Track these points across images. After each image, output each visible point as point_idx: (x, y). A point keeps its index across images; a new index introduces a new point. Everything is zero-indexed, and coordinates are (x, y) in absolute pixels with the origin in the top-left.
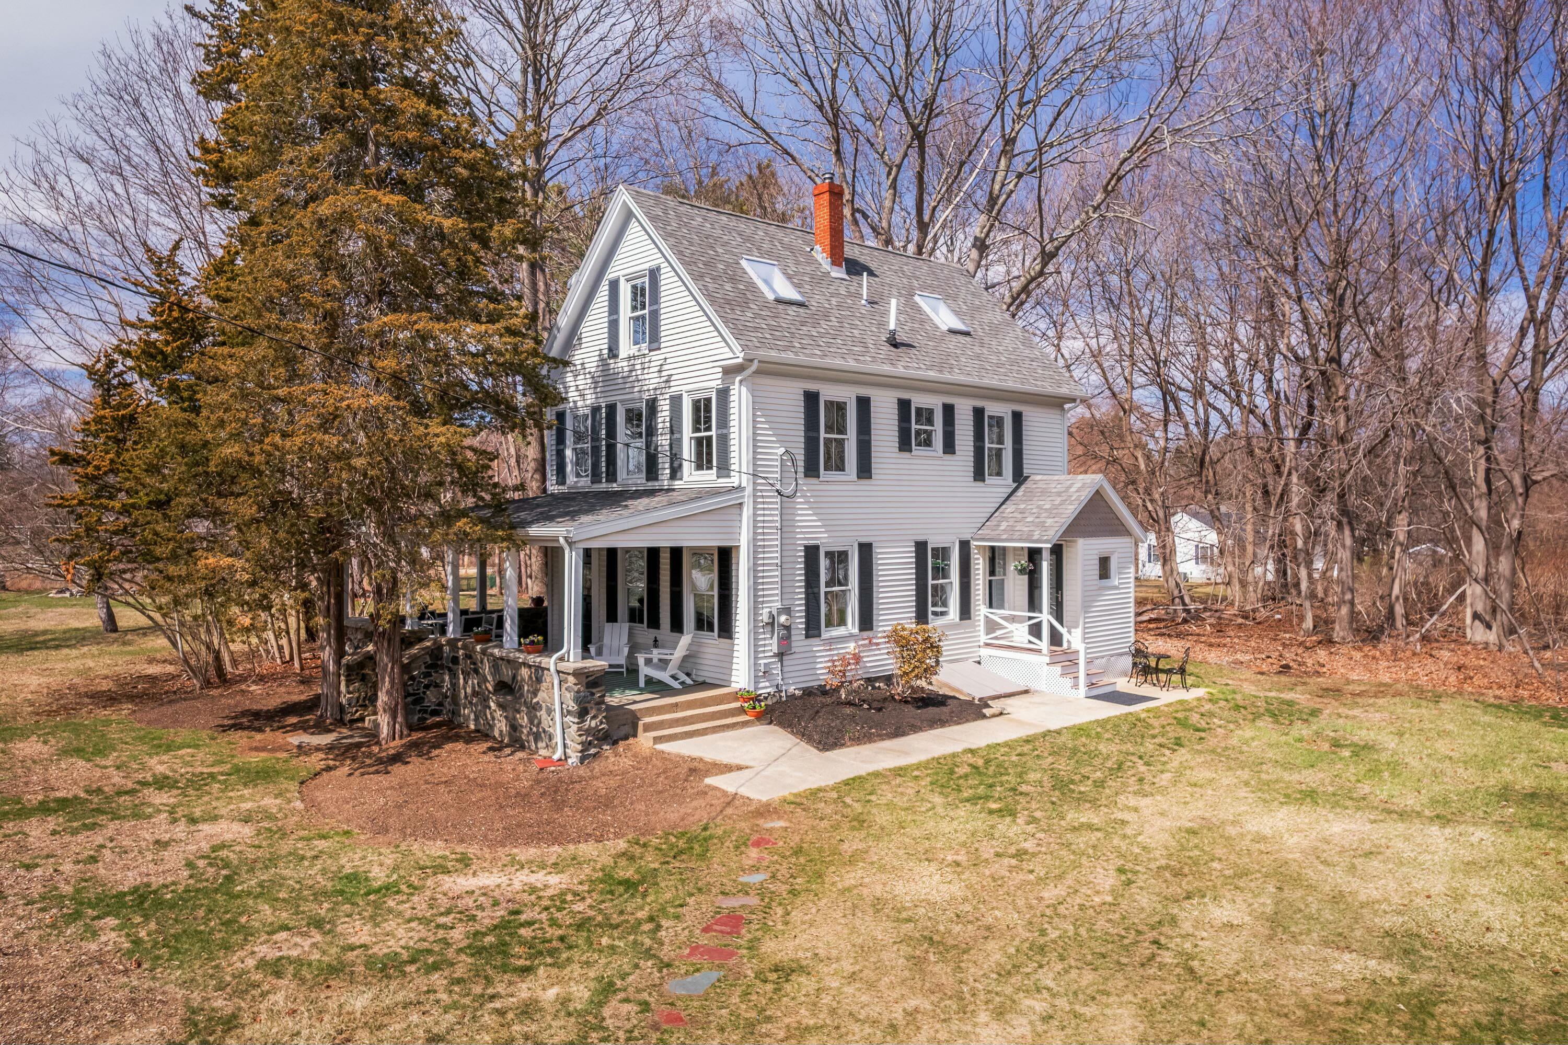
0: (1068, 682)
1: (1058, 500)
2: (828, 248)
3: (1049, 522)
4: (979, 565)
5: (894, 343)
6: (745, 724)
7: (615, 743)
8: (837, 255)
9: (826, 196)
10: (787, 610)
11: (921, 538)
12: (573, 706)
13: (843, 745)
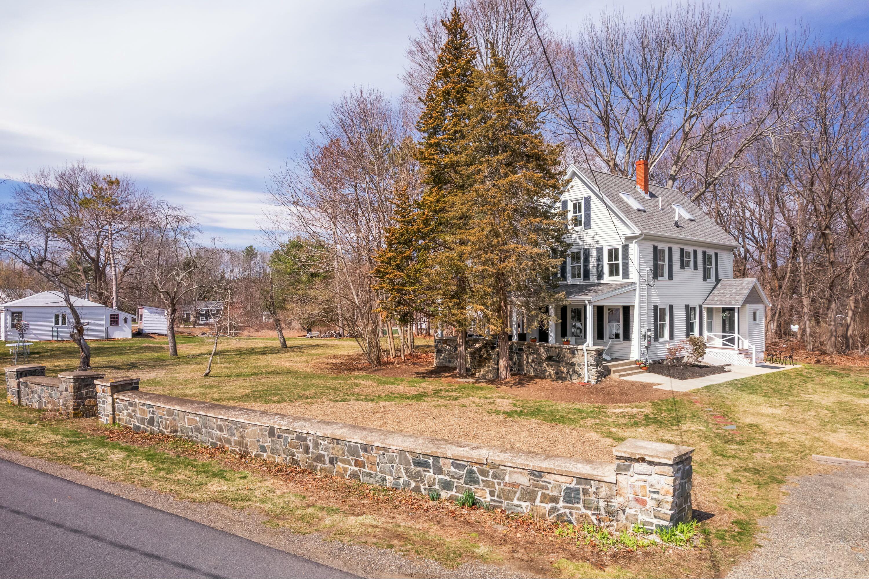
0: (747, 361)
1: (738, 289)
2: (643, 187)
3: (737, 297)
4: (705, 314)
5: (677, 225)
6: (643, 372)
7: (605, 377)
8: (646, 191)
9: (642, 166)
10: (649, 330)
11: (687, 303)
12: (593, 362)
13: (687, 378)
